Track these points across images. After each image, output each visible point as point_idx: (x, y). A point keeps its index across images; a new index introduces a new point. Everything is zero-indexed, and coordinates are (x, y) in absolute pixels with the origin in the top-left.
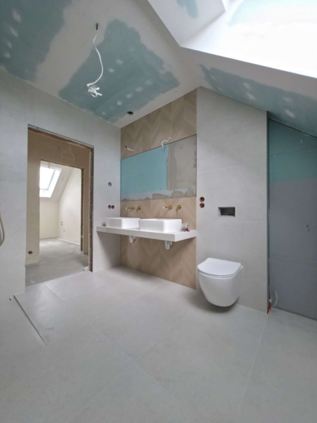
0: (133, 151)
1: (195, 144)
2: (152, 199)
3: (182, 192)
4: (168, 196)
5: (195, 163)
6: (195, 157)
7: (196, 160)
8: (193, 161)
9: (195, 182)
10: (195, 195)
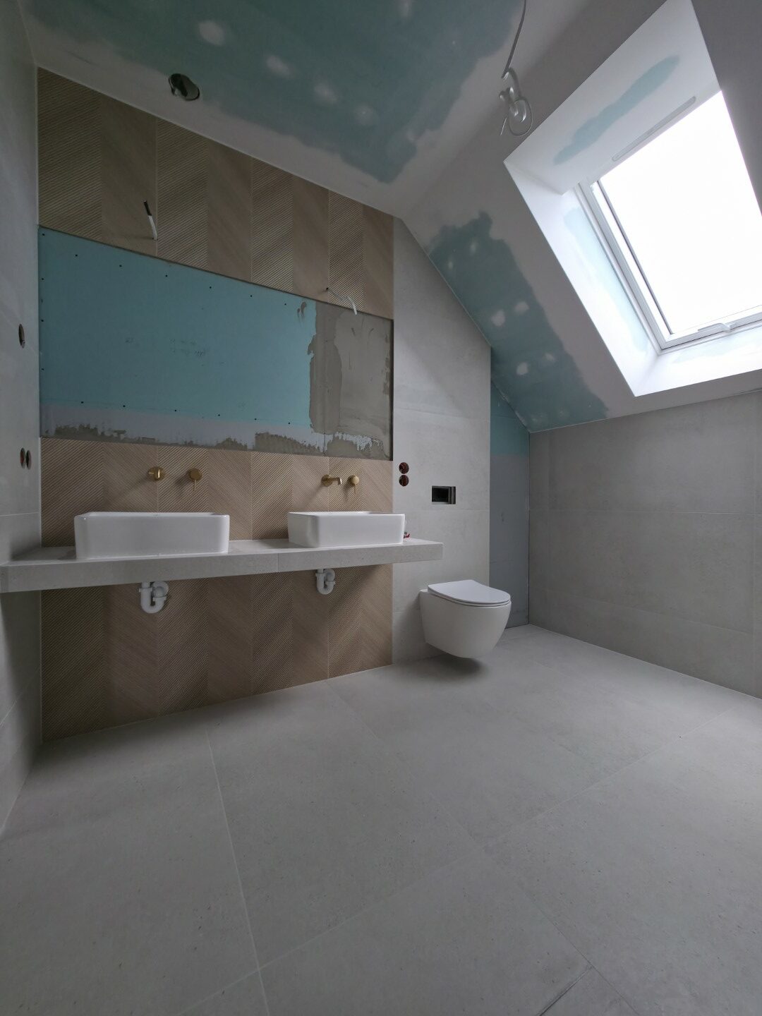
1: (387, 341)
2: (254, 450)
3: (356, 445)
4: (316, 447)
5: (388, 385)
6: (388, 370)
7: (389, 378)
8: (383, 379)
9: (388, 427)
10: (386, 456)
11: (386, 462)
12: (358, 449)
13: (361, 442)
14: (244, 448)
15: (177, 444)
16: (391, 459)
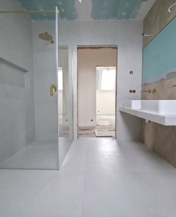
0: (152, 36)
14: (164, 80)
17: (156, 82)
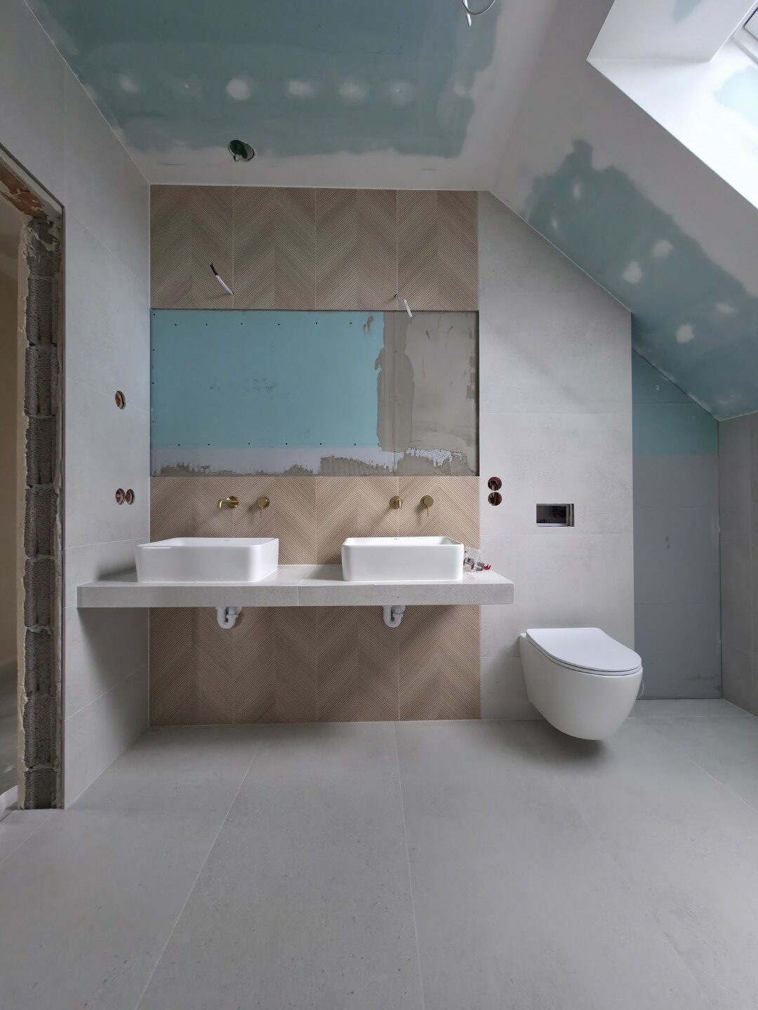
0: (229, 294)
1: (471, 337)
2: (319, 475)
3: (432, 461)
4: (385, 467)
5: (473, 387)
6: (473, 370)
7: (474, 379)
8: (467, 381)
9: (474, 436)
10: (472, 471)
11: (471, 478)
12: (435, 465)
13: (439, 457)
14: (310, 473)
15: (249, 475)
16: (478, 474)
17: (261, 474)
